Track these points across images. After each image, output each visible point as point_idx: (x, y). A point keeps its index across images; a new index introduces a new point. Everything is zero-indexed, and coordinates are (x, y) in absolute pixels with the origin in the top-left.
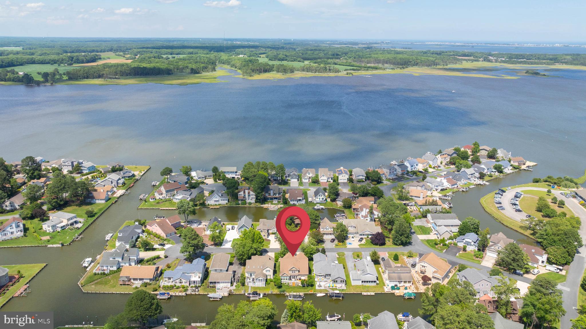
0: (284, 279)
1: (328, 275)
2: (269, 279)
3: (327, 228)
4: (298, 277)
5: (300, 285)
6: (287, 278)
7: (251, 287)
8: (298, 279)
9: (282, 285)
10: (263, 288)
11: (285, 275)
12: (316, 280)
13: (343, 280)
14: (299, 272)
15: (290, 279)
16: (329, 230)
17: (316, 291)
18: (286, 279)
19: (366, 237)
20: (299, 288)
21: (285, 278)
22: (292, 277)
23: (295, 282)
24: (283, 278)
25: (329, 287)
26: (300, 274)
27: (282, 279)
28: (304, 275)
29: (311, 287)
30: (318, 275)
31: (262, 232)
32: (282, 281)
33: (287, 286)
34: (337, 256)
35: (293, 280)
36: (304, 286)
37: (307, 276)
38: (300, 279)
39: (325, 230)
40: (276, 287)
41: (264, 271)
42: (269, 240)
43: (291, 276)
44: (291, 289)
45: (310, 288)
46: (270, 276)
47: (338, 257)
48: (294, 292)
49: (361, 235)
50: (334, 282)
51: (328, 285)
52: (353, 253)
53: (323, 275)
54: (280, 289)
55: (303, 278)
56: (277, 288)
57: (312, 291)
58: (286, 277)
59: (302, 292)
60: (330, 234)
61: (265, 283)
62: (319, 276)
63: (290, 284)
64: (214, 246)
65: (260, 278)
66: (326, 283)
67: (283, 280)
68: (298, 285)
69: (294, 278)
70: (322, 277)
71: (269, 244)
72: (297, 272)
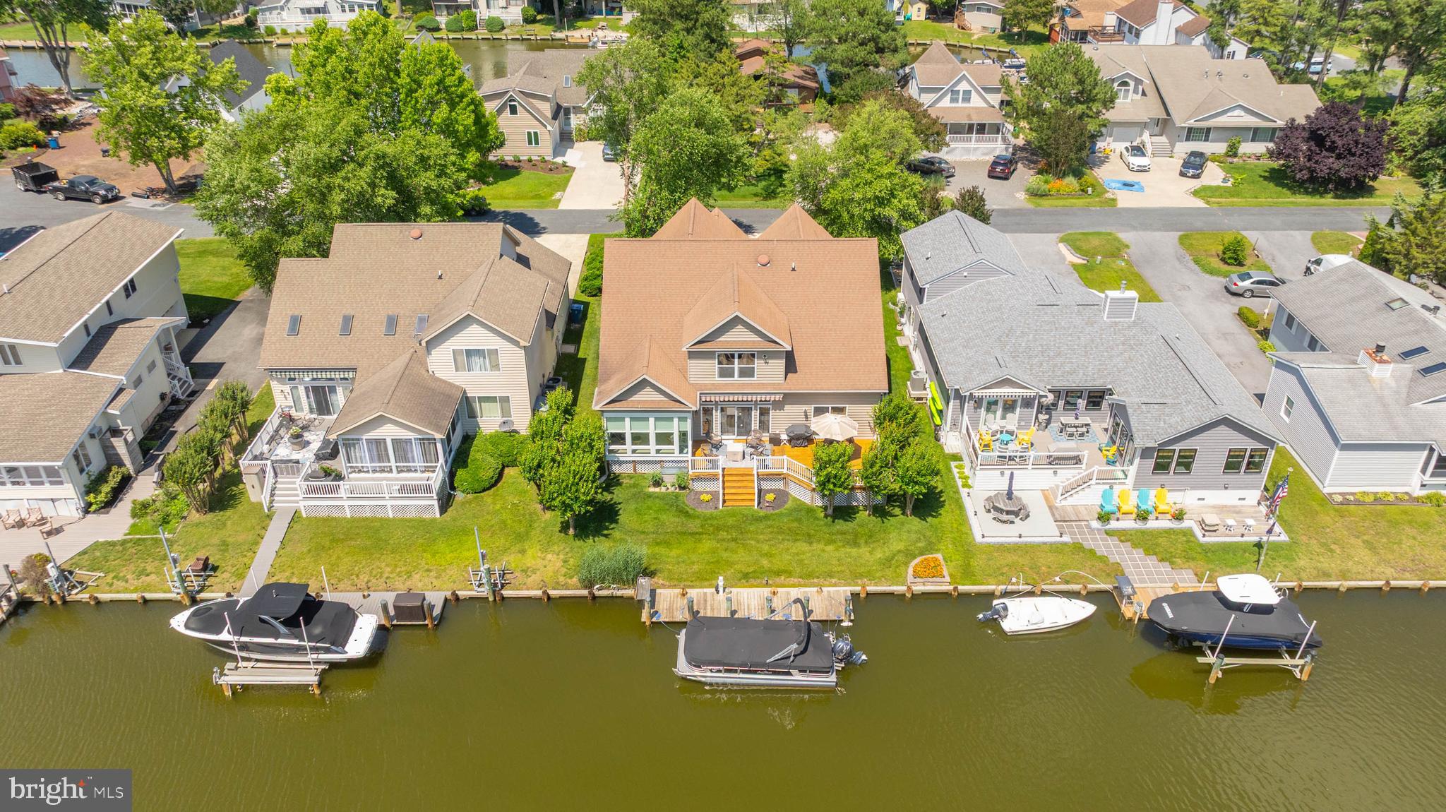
0: (639, 438)
1: (1079, 394)
2: (495, 440)
3: (963, 86)
4: (782, 422)
5: (804, 494)
6: (674, 428)
7: (296, 517)
8: (775, 441)
9: (618, 495)
10: (421, 526)
11: (647, 395)
12: (952, 442)
13: (1250, 444)
14: (791, 366)
15: (702, 439)
16: (976, 101)
17: (977, 563)
18: (664, 439)
19: (1220, 148)
20: (794, 535)
21: (651, 427)
22: (717, 417)
23: (752, 464)
24: (627, 428)
25: (1104, 518)
26: (797, 384)
27: (618, 438)
28: (837, 402)
29: (914, 523)
30: (978, 402)
31: (513, 110)
32: (626, 451)
33: (675, 505)
34: (1073, 258)
35: (733, 444)
36: (843, 512)
37: (868, 411)
38: (802, 439)
39: (946, 102)
40: (552, 519)
41: (441, 363)
42: (568, 170)
43: (707, 411)
44: (707, 544)
45: (906, 527)
46: (506, 412)
47: (1078, 261)
48: (746, 578)
49: (1191, 134)
50: (1161, 467)
51: (1091, 498)
52: (1181, 238)
53: (1027, 403)
54: (600, 549)
55: (830, 426)
56: (565, 528)
57: (932, 571)
58: (662, 415)
59: (830, 575)
60: (982, 128)
61: (437, 478)
62: (992, 404)
63: (698, 486)
64: (159, 201)
65: (388, 432)
66: (1068, 475)
67: (629, 446)
68: (782, 496)
69: (745, 430)
70: (1012, 421)
71: (563, 186)
72: (769, 374)
